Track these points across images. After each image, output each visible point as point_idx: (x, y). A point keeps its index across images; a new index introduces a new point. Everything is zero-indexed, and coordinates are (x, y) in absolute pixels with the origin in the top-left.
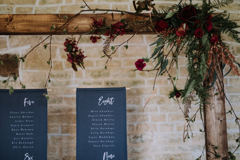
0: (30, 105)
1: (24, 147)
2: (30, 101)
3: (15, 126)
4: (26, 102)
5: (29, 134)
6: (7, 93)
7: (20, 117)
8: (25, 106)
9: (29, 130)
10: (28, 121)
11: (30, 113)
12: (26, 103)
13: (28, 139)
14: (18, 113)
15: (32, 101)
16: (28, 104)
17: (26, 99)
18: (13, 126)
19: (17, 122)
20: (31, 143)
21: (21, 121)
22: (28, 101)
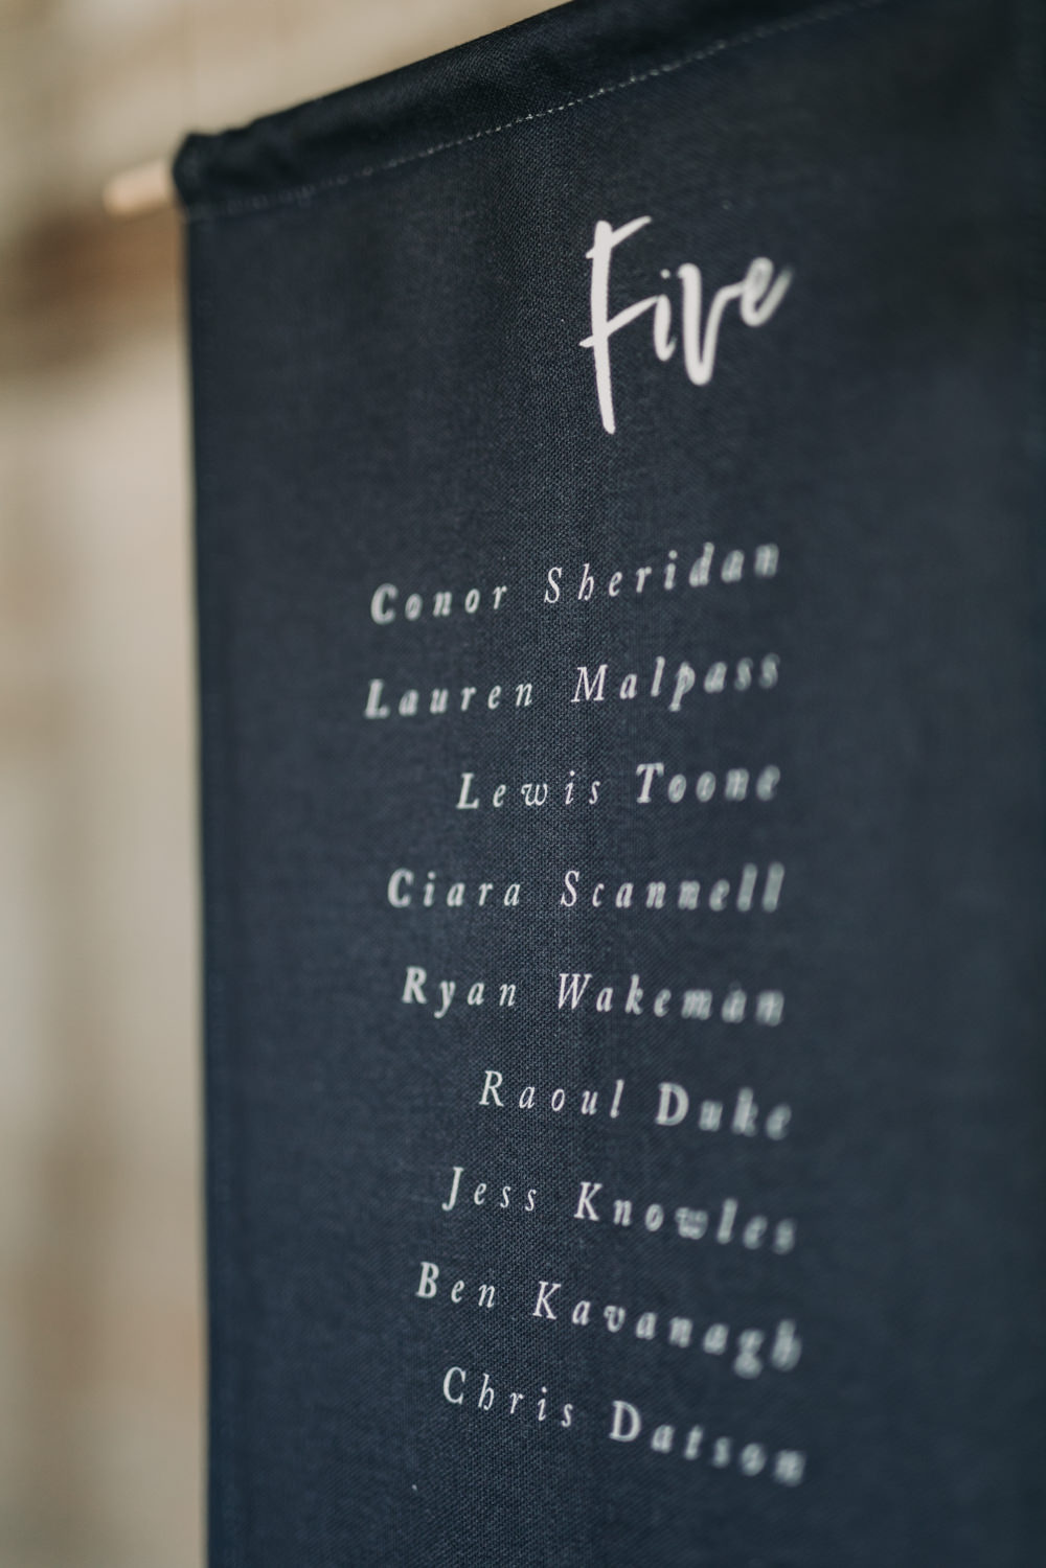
0: (700, 371)
1: (625, 1421)
2: (690, 275)
3: (456, 897)
4: (613, 310)
5: (711, 1117)
6: (306, 193)
7: (524, 693)
8: (609, 425)
9: (697, 1003)
10: (677, 789)
11: (699, 577)
12: (615, 340)
13: (690, 1225)
14: (487, 599)
15: (737, 275)
16: (664, 351)
17: (606, 239)
18: (417, 892)
19: (486, 802)
20: (751, 1340)
21: (557, 795)
22: (655, 287)
